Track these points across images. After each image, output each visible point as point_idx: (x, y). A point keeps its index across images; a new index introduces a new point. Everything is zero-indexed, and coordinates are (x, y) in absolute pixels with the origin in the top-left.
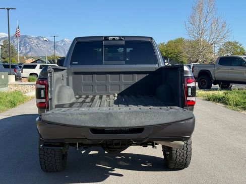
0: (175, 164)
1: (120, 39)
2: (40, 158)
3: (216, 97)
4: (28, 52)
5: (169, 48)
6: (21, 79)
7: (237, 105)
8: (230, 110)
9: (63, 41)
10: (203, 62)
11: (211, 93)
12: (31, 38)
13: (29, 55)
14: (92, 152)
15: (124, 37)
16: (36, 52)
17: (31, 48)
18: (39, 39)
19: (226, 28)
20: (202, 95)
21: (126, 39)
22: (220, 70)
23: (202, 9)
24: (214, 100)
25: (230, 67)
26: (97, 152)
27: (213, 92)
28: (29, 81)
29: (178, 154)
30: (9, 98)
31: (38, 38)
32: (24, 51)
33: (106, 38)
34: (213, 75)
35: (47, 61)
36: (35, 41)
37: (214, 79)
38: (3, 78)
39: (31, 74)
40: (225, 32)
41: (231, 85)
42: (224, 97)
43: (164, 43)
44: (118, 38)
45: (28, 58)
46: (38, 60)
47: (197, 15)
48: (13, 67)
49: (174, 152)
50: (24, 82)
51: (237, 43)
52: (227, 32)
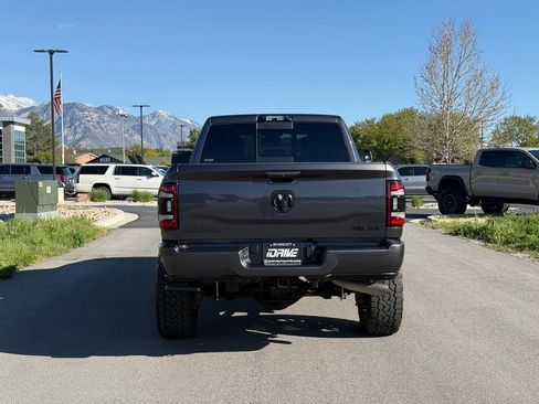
0: (377, 325)
1: (286, 120)
2: (158, 313)
3: (470, 228)
4: (79, 140)
5: (385, 130)
6: (74, 196)
7: (507, 242)
8: (492, 251)
9: (154, 115)
10: (452, 161)
11: (462, 221)
12: (85, 110)
13: (83, 144)
14: (236, 314)
15: (292, 116)
16: (96, 139)
17: (86, 131)
18: (103, 110)
19: (500, 90)
20: (443, 225)
21: (296, 120)
22: (481, 177)
23: (449, 53)
24: (465, 235)
25: (503, 170)
26: (246, 314)
27: (468, 220)
28: (92, 200)
29: (381, 307)
30: (68, 230)
31: (101, 109)
32: (70, 138)
33: (262, 118)
34: (468, 187)
35: (125, 158)
36: (95, 116)
37: (470, 194)
38: (49, 192)
39: (97, 186)
40: (498, 98)
41: (506, 205)
42: (485, 228)
43: (373, 120)
44: (281, 118)
45: (81, 152)
46: (102, 157)
47: (440, 64)
48: (60, 171)
49: (374, 305)
50: (83, 201)
51: (532, 120)
52: (502, 99)
